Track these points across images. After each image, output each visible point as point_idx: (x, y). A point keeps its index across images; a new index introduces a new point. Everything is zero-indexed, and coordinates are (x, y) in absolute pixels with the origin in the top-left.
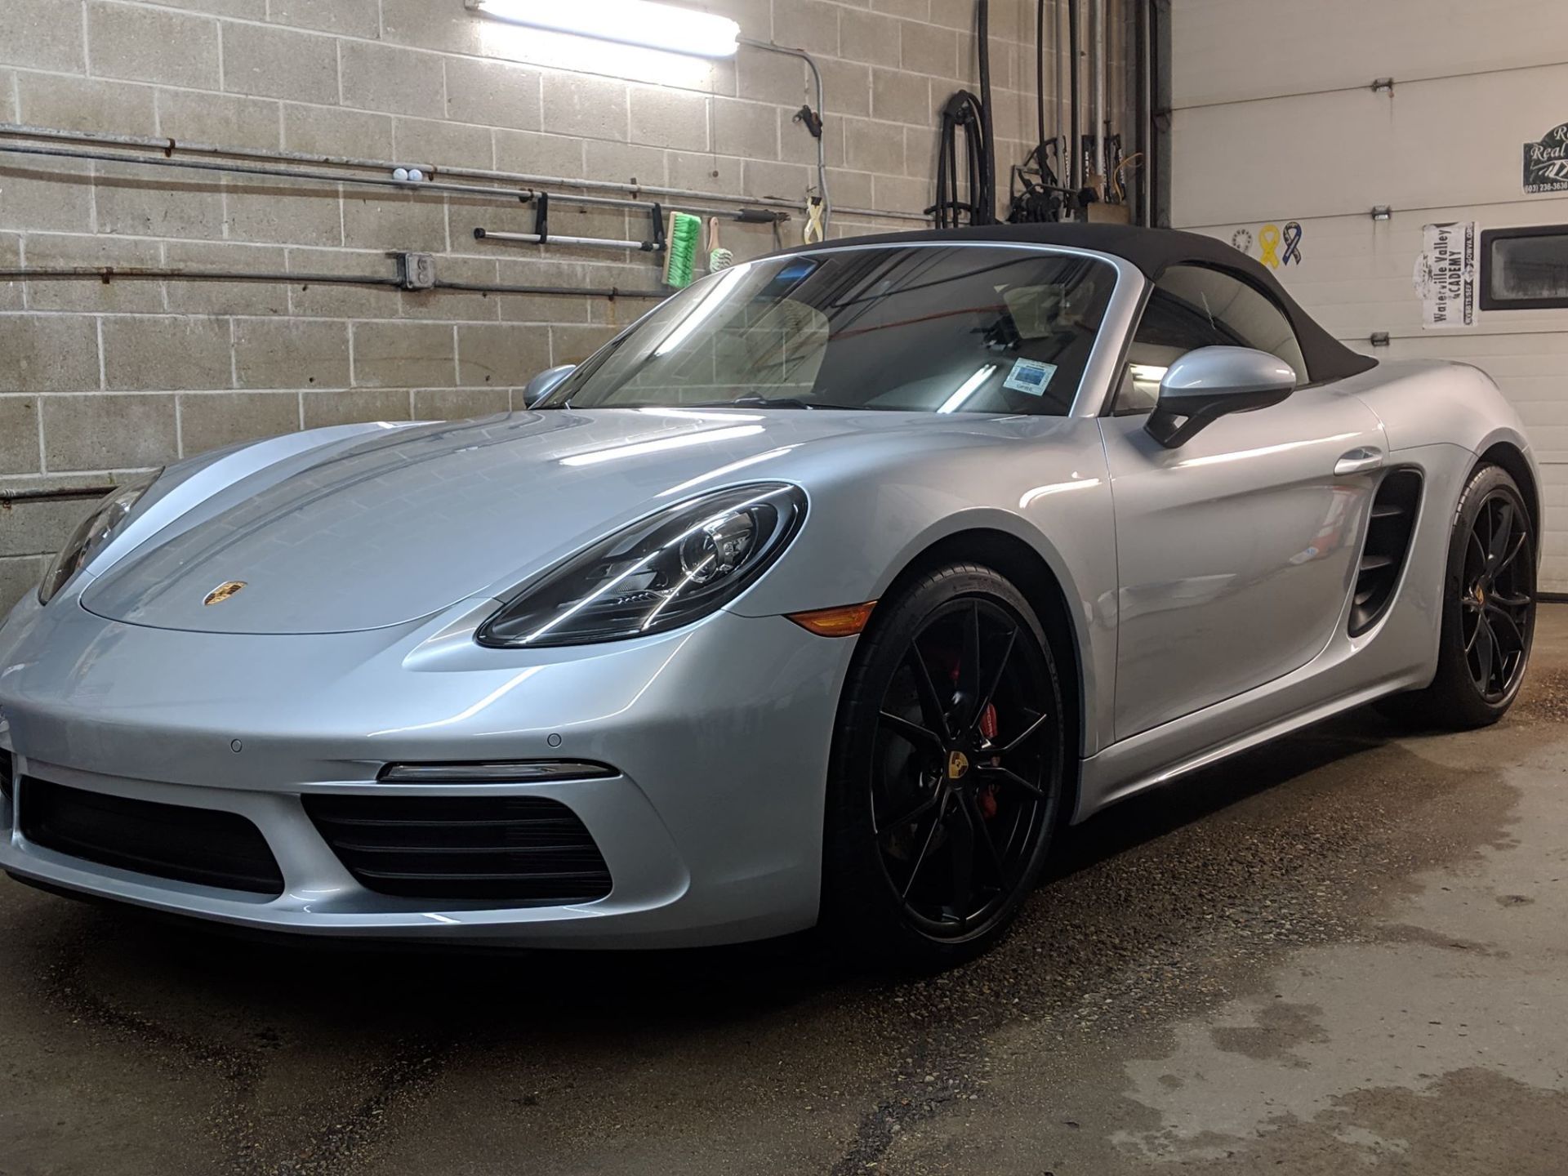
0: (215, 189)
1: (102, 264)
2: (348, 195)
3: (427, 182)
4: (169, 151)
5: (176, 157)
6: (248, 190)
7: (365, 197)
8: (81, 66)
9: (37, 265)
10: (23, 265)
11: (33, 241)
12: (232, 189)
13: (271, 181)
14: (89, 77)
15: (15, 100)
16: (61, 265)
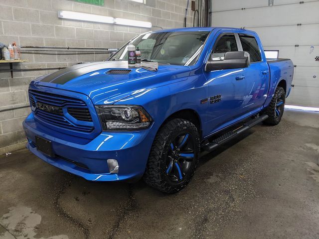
0: (76, 54)
1: (59, 67)
2: (96, 53)
3: (107, 51)
4: (68, 49)
5: (70, 50)
6: (80, 54)
7: (98, 53)
8: (54, 36)
9: (49, 68)
10: (46, 68)
11: (48, 64)
12: (78, 54)
13: (84, 52)
14: (55, 38)
15: (44, 42)
16: (52, 67)
